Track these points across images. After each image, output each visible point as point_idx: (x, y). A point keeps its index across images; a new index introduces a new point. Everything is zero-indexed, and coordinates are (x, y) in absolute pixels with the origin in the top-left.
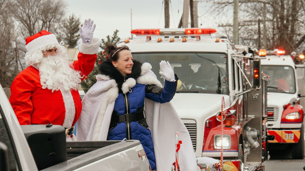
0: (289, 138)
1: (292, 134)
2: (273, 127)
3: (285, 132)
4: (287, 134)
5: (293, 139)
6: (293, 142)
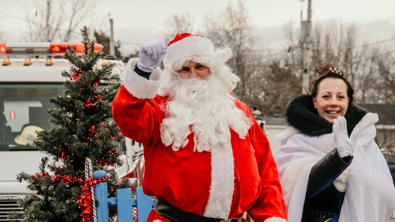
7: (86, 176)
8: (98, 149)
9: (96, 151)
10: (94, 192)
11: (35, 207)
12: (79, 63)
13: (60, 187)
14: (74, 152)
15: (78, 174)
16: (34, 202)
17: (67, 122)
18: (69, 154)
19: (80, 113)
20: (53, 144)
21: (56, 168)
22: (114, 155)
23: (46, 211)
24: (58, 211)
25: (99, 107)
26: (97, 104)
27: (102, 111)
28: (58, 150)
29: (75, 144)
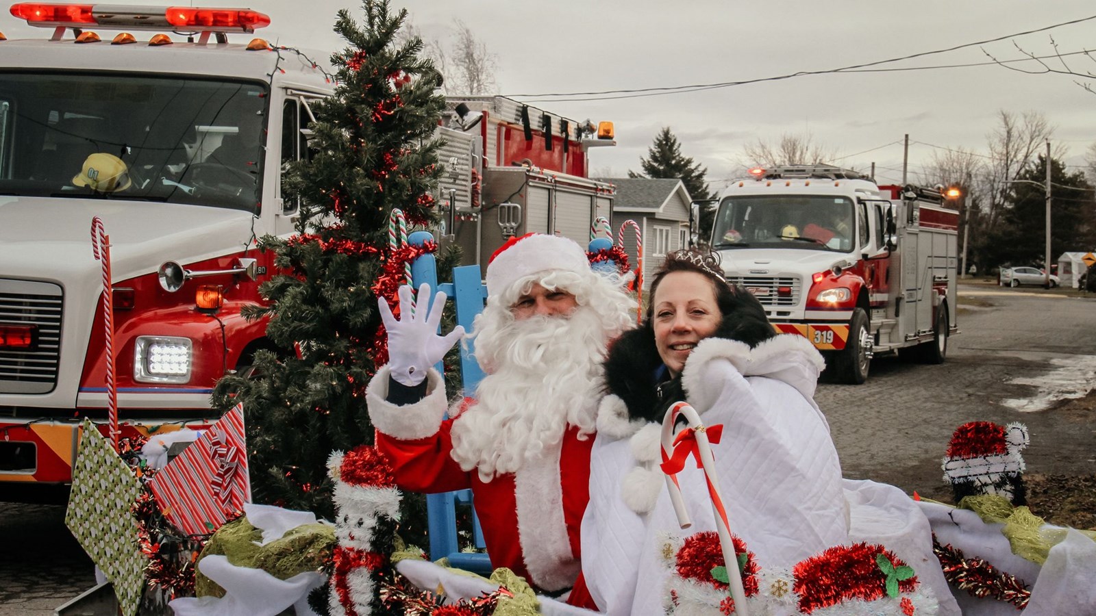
0: (822, 339)
1: (830, 332)
2: (791, 317)
3: (813, 326)
4: (819, 332)
5: (831, 341)
6: (832, 348)
7: (391, 243)
8: (401, 191)
9: (398, 196)
10: (411, 272)
11: (294, 297)
12: (361, 41)
13: (337, 263)
14: (358, 199)
15: (368, 237)
16: (290, 289)
17: (343, 143)
18: (349, 202)
19: (366, 128)
20: (320, 184)
21: (324, 228)
22: (426, 203)
23: (313, 305)
24: (335, 306)
25: (401, 119)
26: (396, 113)
27: (406, 124)
28: (328, 195)
29: (359, 183)
